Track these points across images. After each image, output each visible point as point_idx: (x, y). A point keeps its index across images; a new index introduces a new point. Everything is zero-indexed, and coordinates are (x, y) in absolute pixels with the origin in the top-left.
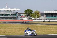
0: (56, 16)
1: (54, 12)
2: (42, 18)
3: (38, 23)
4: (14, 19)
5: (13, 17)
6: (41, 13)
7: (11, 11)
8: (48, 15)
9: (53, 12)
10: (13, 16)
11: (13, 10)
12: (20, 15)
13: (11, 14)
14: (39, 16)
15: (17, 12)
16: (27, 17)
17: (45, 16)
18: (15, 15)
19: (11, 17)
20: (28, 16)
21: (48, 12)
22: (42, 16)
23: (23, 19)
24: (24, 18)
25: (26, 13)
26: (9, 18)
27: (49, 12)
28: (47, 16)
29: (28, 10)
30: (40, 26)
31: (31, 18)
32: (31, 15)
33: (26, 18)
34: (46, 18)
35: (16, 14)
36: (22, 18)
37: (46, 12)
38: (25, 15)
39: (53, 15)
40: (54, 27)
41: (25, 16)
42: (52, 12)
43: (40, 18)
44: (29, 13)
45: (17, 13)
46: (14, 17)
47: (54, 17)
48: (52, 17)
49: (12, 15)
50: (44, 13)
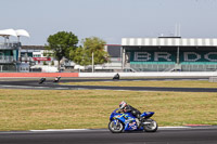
0: (166, 57)
1: (158, 42)
2: (113, 64)
5: (3, 61)
6: (109, 47)
8: (136, 56)
9: (155, 43)
12: (30, 54)
14: (102, 57)
15: (17, 41)
16: (56, 62)
17: (124, 57)
18: (12, 54)
20: (59, 57)
21: (136, 42)
22: (112, 59)
23: (40, 70)
24: (45, 64)
25: (52, 47)
27: (139, 43)
28: (131, 59)
29: (61, 35)
30: (106, 96)
31: (72, 64)
32: (71, 54)
33: (53, 64)
34: (128, 66)
35: (15, 52)
36: (37, 66)
37: (128, 42)
38: (50, 54)
39: (156, 54)
40: (160, 98)
41: (49, 59)
42: (151, 42)
43: (107, 66)
44: (63, 46)
45: (18, 45)
46: (8, 61)
47: (160, 60)
48: (152, 60)
50: (119, 47)
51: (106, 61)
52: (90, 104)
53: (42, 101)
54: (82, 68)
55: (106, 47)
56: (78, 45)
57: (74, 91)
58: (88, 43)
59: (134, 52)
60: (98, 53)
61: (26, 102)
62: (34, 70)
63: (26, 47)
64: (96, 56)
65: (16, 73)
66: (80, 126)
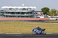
5: (29, 15)
7: (27, 9)
11: (30, 8)
12: (37, 13)
13: (28, 12)
15: (33, 10)
18: (32, 13)
19: (27, 15)
24: (41, 16)
26: (25, 16)
31: (48, 16)
33: (43, 16)
36: (39, 16)
38: (42, 13)
46: (31, 15)
49: (28, 13)
51: (57, 15)
52: (53, 26)
56: (49, 11)
57: (48, 23)
58: (52, 10)
60: (55, 13)
63: (36, 11)
65: (33, 18)
66: (50, 32)
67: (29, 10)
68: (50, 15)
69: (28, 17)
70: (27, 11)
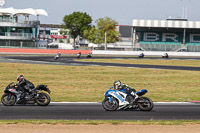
0: (173, 38)
1: (166, 24)
2: (124, 43)
3: (109, 61)
4: (25, 45)
5: (23, 38)
6: (121, 27)
7: (16, 17)
8: (145, 36)
9: (163, 24)
10: (23, 36)
11: (24, 14)
12: (48, 32)
13: (17, 28)
14: (114, 37)
16: (72, 40)
17: (135, 37)
18: (31, 32)
19: (14, 38)
20: (74, 35)
21: (145, 23)
22: (123, 39)
23: (56, 47)
24: (61, 42)
25: (68, 26)
26: (8, 40)
27: (149, 24)
28: (141, 39)
29: (76, 15)
30: (117, 73)
31: (86, 42)
32: (85, 32)
33: (69, 42)
34: (138, 45)
35: (34, 30)
36: (54, 43)
37: (138, 23)
38: (66, 33)
39: (164, 35)
41: (65, 37)
42: (159, 23)
43: (119, 44)
44: (78, 25)
45: (37, 24)
46: (27, 38)
47: (168, 40)
48: (160, 40)
49: (18, 30)
50: (130, 27)
51: (117, 40)
53: (58, 76)
54: (96, 46)
55: (118, 27)
56: (92, 25)
57: (88, 67)
58: (101, 22)
59: (143, 33)
60: (111, 32)
61: (43, 76)
62: (51, 47)
63: (44, 26)
64: (108, 35)
65: (35, 49)
67: (22, 19)
68: (93, 40)
69: (19, 45)
70: (15, 25)
